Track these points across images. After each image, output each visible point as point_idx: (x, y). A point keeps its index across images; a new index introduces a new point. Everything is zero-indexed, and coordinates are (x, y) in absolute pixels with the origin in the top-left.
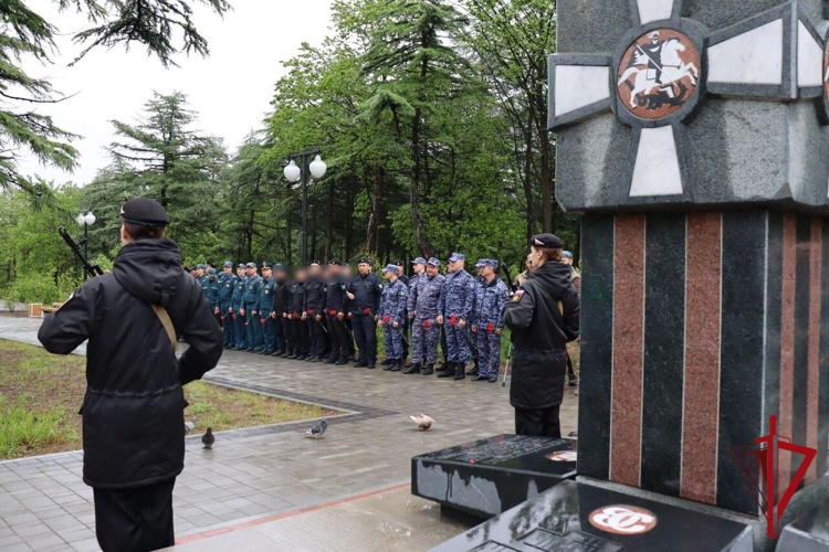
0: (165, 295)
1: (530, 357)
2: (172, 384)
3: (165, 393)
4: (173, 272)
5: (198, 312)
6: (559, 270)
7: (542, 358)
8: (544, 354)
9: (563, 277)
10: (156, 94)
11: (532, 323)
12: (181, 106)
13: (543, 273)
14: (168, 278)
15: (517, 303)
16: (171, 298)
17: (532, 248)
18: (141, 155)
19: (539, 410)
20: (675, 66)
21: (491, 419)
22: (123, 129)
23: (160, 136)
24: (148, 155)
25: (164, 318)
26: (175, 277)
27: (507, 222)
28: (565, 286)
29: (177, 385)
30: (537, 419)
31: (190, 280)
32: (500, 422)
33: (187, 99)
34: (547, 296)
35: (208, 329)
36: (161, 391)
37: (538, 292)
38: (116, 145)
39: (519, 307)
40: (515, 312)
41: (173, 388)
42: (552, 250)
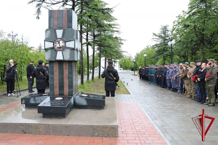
10: (162, 26)
12: (167, 28)
18: (159, 40)
20: (62, 44)
22: (154, 34)
23: (163, 36)
24: (160, 40)
33: (169, 26)
38: (153, 38)
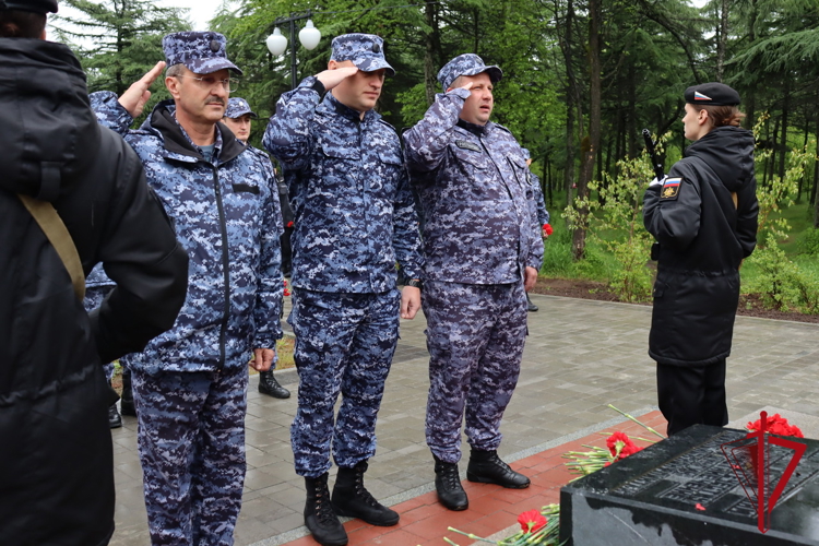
0: (51, 173)
1: (689, 284)
2: (79, 370)
3: (61, 391)
4: (67, 120)
5: (132, 213)
6: (737, 140)
7: (709, 284)
8: (711, 277)
9: (745, 152)
11: (700, 230)
13: (710, 146)
14: (57, 133)
15: (673, 201)
16: (65, 180)
17: (688, 107)
18: (88, 30)
19: (700, 367)
21: (567, 361)
23: (111, 7)
24: (97, 31)
25: (53, 227)
26: (73, 131)
27: (546, 104)
28: (747, 166)
29: (89, 369)
30: (696, 382)
31: (113, 142)
32: (580, 366)
34: (717, 183)
35: (153, 249)
36: (52, 387)
37: (704, 177)
39: (679, 208)
40: (673, 217)
41: (82, 377)
42: (724, 109)
